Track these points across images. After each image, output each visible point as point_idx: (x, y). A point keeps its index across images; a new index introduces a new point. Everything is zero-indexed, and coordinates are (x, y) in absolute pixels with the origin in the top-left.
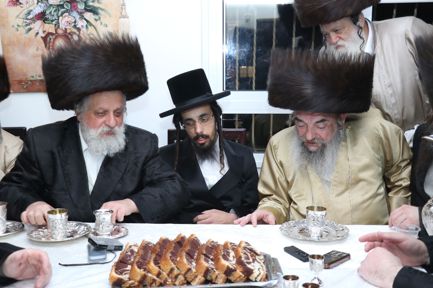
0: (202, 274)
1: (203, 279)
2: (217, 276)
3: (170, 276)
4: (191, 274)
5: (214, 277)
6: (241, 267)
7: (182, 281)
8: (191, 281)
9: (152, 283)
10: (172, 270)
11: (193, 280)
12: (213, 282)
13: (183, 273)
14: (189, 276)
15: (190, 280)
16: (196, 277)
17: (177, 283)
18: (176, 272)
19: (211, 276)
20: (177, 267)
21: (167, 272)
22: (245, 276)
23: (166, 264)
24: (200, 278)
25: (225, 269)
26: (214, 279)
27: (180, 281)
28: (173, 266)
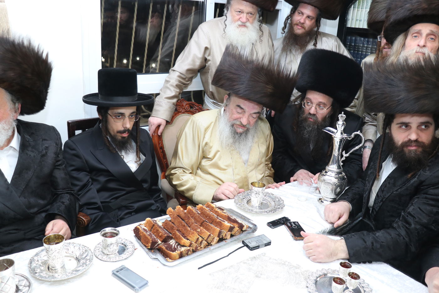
0: (217, 236)
1: (218, 239)
2: (226, 235)
3: (197, 243)
4: (211, 238)
5: (224, 235)
6: (237, 224)
7: (206, 244)
8: (211, 243)
9: (188, 253)
10: (198, 239)
11: (211, 241)
12: (224, 238)
13: (206, 239)
14: (209, 240)
15: (209, 242)
16: (214, 238)
17: (202, 246)
18: (200, 239)
19: (222, 236)
20: (200, 236)
21: (195, 242)
22: (240, 229)
23: (194, 237)
24: (216, 239)
25: (229, 228)
26: (224, 236)
27: (204, 244)
28: (199, 236)
